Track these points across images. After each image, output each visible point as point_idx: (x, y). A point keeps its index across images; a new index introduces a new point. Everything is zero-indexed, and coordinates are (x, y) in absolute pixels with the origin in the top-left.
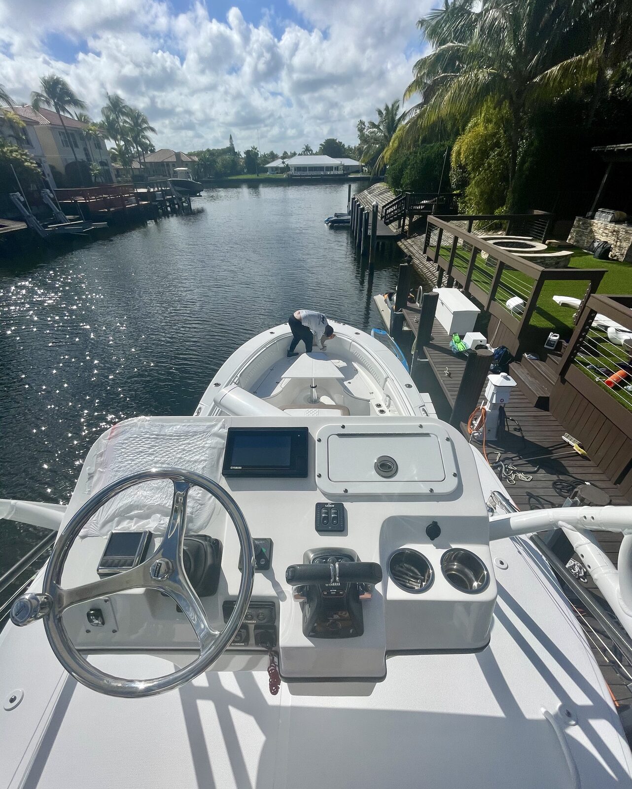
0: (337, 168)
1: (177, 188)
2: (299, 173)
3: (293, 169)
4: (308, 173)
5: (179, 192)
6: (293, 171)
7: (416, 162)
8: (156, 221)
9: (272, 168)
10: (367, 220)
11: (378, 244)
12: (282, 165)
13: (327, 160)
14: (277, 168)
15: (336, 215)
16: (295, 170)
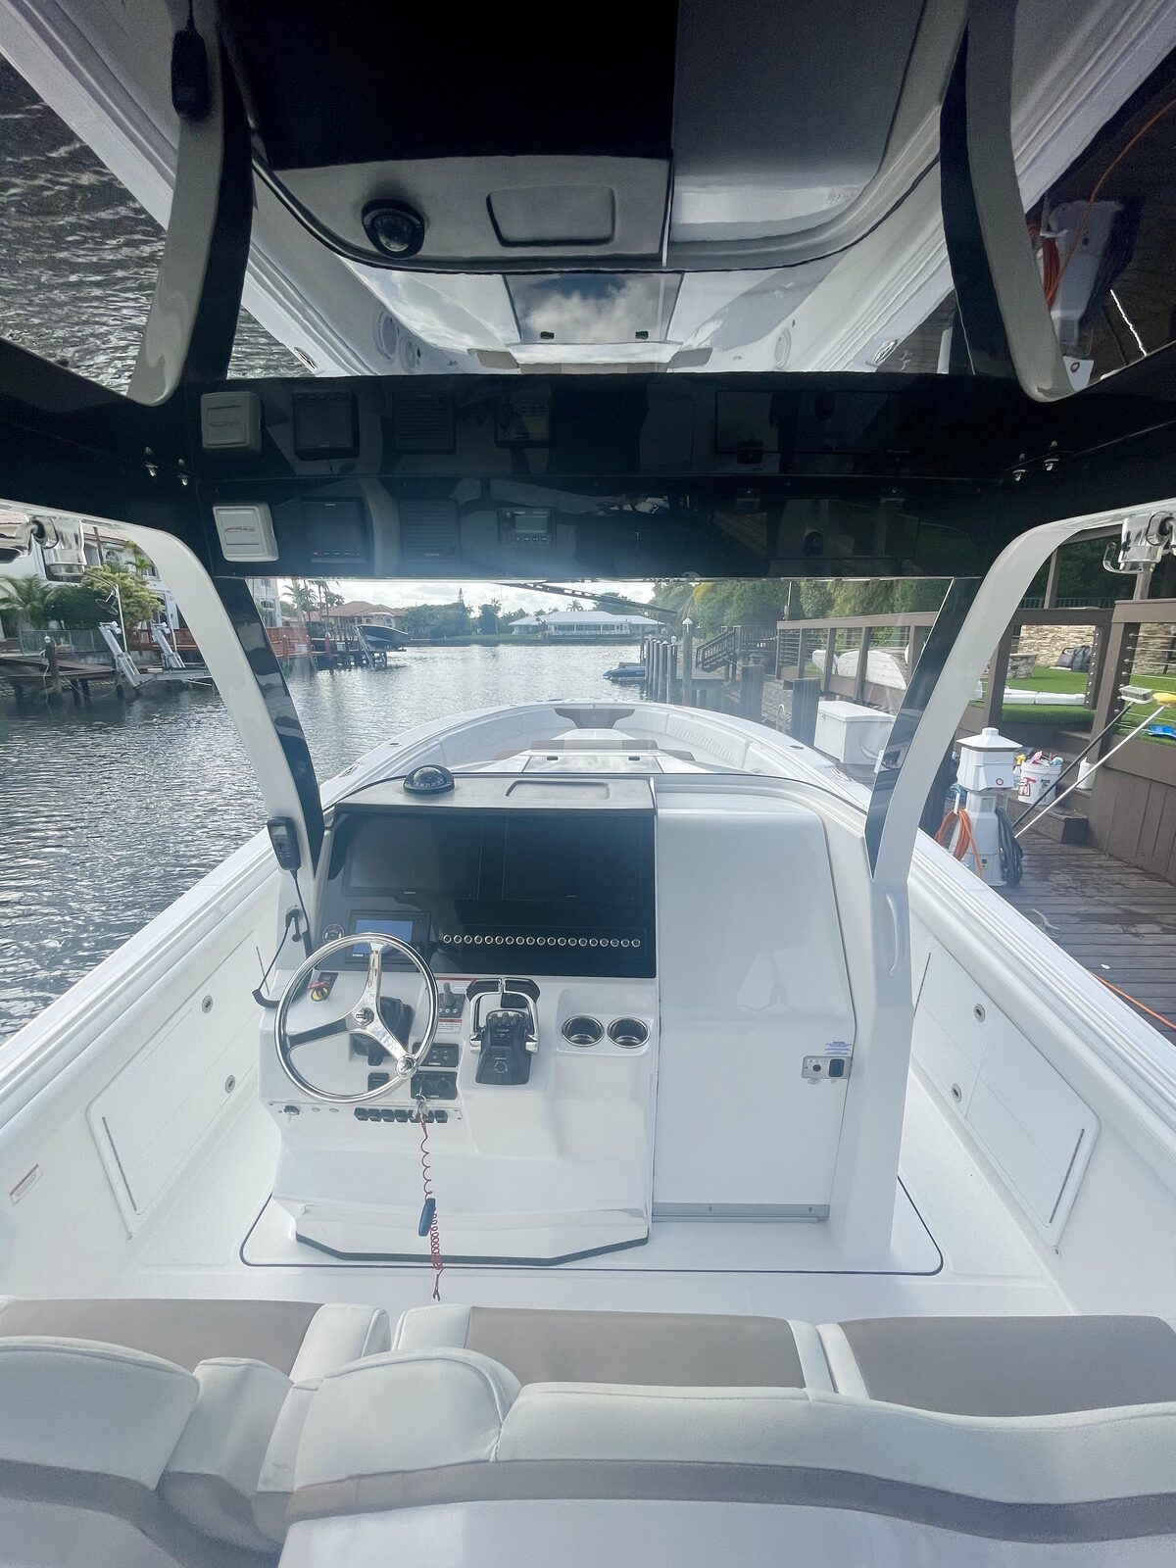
0: (620, 627)
1: (369, 638)
2: (561, 633)
3: (553, 627)
4: (575, 632)
5: (371, 642)
6: (553, 630)
7: (745, 591)
8: (332, 673)
9: (520, 626)
10: (674, 658)
11: (694, 692)
12: (537, 623)
13: (605, 618)
14: (527, 627)
15: (622, 665)
16: (556, 629)
